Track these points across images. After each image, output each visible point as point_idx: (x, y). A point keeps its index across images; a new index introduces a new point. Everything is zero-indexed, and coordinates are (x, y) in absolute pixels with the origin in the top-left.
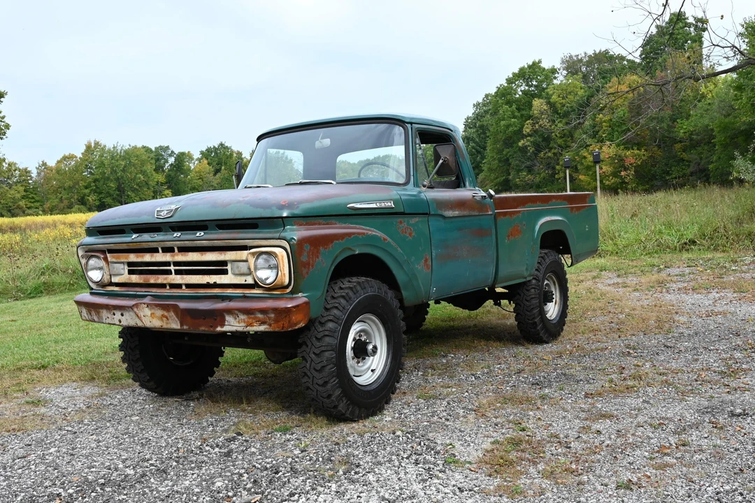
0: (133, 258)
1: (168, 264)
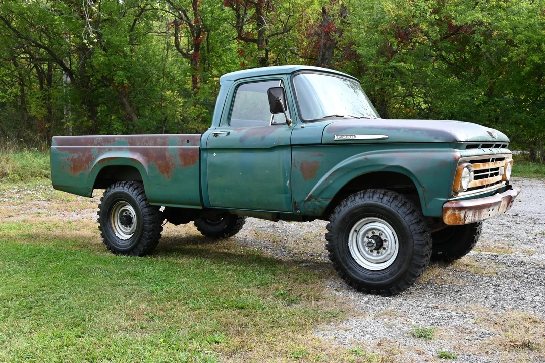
0: (482, 167)
1: (488, 170)
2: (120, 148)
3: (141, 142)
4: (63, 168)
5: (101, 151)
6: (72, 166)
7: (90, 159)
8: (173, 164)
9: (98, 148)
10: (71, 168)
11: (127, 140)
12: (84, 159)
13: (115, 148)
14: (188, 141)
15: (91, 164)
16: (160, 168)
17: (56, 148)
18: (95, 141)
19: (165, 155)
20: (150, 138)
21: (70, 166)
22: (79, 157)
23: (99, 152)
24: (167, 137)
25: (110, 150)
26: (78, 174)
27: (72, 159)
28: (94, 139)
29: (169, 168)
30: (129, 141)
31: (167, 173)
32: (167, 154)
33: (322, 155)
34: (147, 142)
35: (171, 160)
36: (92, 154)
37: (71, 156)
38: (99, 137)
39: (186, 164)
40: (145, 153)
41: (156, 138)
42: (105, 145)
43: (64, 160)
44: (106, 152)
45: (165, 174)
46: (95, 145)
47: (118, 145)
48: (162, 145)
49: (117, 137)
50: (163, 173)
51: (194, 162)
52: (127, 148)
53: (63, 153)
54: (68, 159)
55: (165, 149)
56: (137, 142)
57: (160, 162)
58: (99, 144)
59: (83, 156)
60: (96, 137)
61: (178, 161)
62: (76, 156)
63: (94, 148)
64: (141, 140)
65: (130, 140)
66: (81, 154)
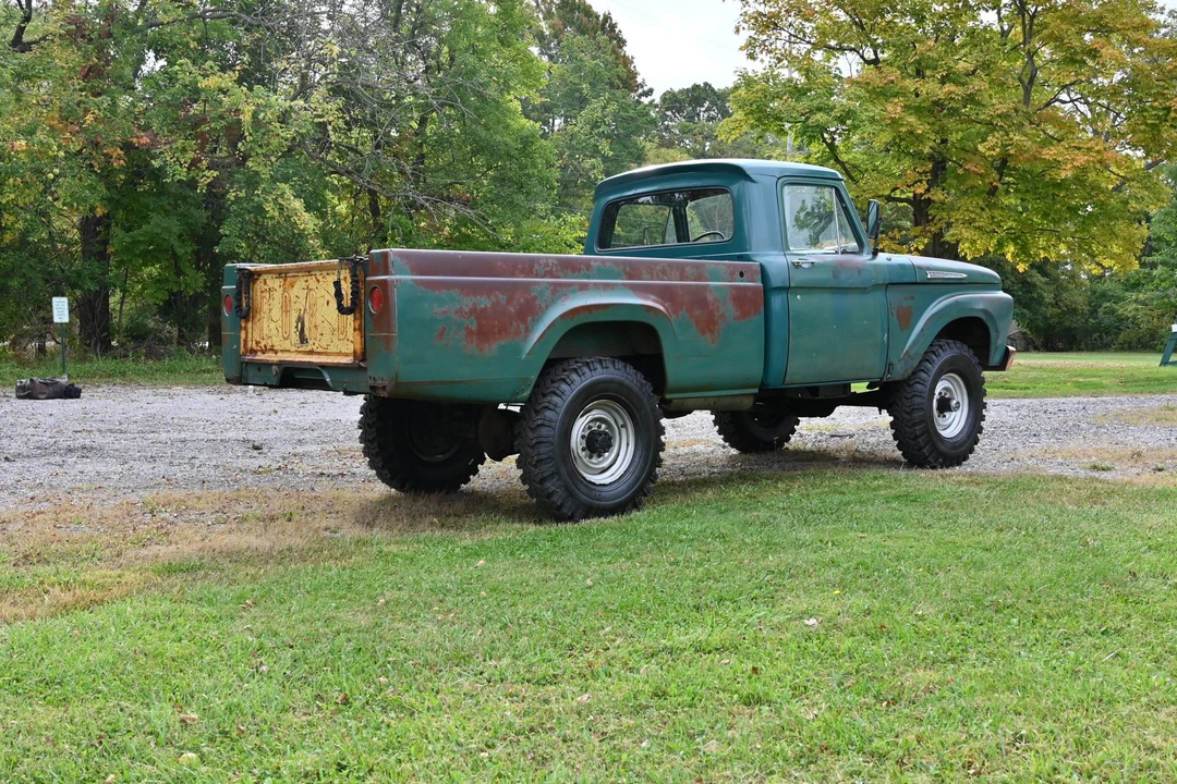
2: (607, 285)
3: (652, 271)
4: (441, 335)
5: (559, 291)
6: (474, 327)
7: (530, 311)
8: (722, 316)
9: (549, 283)
10: (470, 333)
11: (621, 268)
12: (512, 309)
13: (595, 284)
14: (742, 274)
15: (533, 320)
16: (697, 323)
17: (415, 281)
18: (536, 266)
19: (706, 299)
20: (669, 264)
21: (467, 328)
22: (496, 304)
23: (554, 292)
24: (704, 265)
25: (584, 287)
26: (493, 348)
27: (473, 311)
28: (533, 261)
29: (714, 323)
30: (625, 269)
31: (712, 332)
32: (710, 298)
33: (912, 298)
34: (664, 272)
35: (718, 307)
36: (536, 298)
37: (468, 302)
38: (547, 258)
39: (744, 315)
40: (664, 293)
41: (681, 267)
42: (565, 277)
43: (444, 312)
44: (574, 292)
45: (708, 334)
46: (537, 276)
47: (599, 278)
48: (695, 280)
49: (596, 260)
50: (703, 332)
51: (757, 311)
52: (624, 285)
53: (443, 294)
54: (459, 311)
55: (706, 287)
56: (644, 272)
57: (697, 312)
58: (550, 274)
59: (508, 302)
60: (539, 258)
61: (729, 310)
62: (484, 302)
63: (538, 283)
64: (651, 269)
65: (628, 269)
66: (503, 298)
